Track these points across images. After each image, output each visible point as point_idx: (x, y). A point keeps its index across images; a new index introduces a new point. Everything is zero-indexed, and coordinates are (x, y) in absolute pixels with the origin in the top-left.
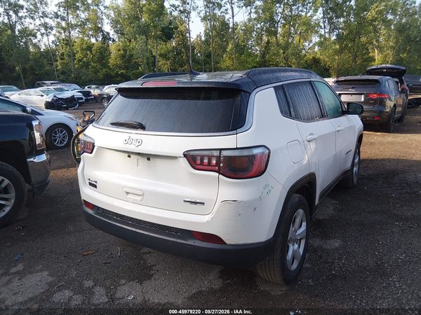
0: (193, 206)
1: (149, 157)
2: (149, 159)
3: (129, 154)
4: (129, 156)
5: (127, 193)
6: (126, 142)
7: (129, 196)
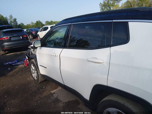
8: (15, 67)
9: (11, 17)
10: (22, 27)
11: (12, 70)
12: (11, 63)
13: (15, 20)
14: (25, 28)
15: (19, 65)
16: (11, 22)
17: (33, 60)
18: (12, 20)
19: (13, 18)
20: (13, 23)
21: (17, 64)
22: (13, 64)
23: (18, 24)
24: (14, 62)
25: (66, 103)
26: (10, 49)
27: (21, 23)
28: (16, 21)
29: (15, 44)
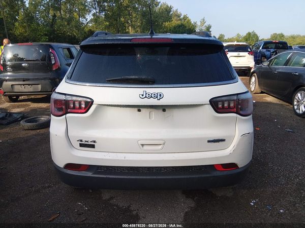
0: (213, 144)
1: (164, 108)
2: (164, 110)
3: (139, 108)
4: (139, 111)
5: (143, 145)
6: (143, 96)
7: (145, 147)
9: (203, 21)
13: (209, 28)
18: (204, 28)
19: (205, 24)
28: (210, 30)
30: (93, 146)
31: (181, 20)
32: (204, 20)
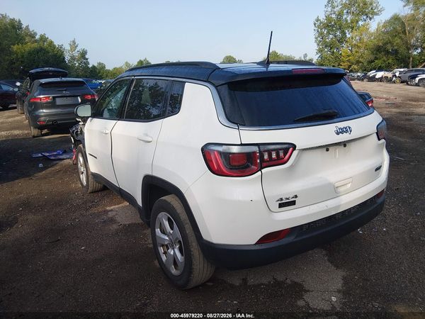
2: (345, 146)
3: (327, 147)
4: (327, 150)
5: (337, 188)
7: (339, 190)
8: (55, 162)
9: (74, 45)
10: (100, 74)
11: (45, 168)
12: (48, 154)
13: (83, 54)
14: (107, 76)
15: (64, 159)
16: (73, 58)
17: (81, 145)
18: (76, 54)
19: (78, 49)
20: (77, 61)
21: (61, 157)
22: (52, 158)
23: (90, 66)
24: (55, 153)
25: (125, 225)
26: (50, 125)
27: (100, 64)
28: (87, 57)
29: (63, 114)
30: (293, 203)
31: (36, 41)
32: (74, 42)
